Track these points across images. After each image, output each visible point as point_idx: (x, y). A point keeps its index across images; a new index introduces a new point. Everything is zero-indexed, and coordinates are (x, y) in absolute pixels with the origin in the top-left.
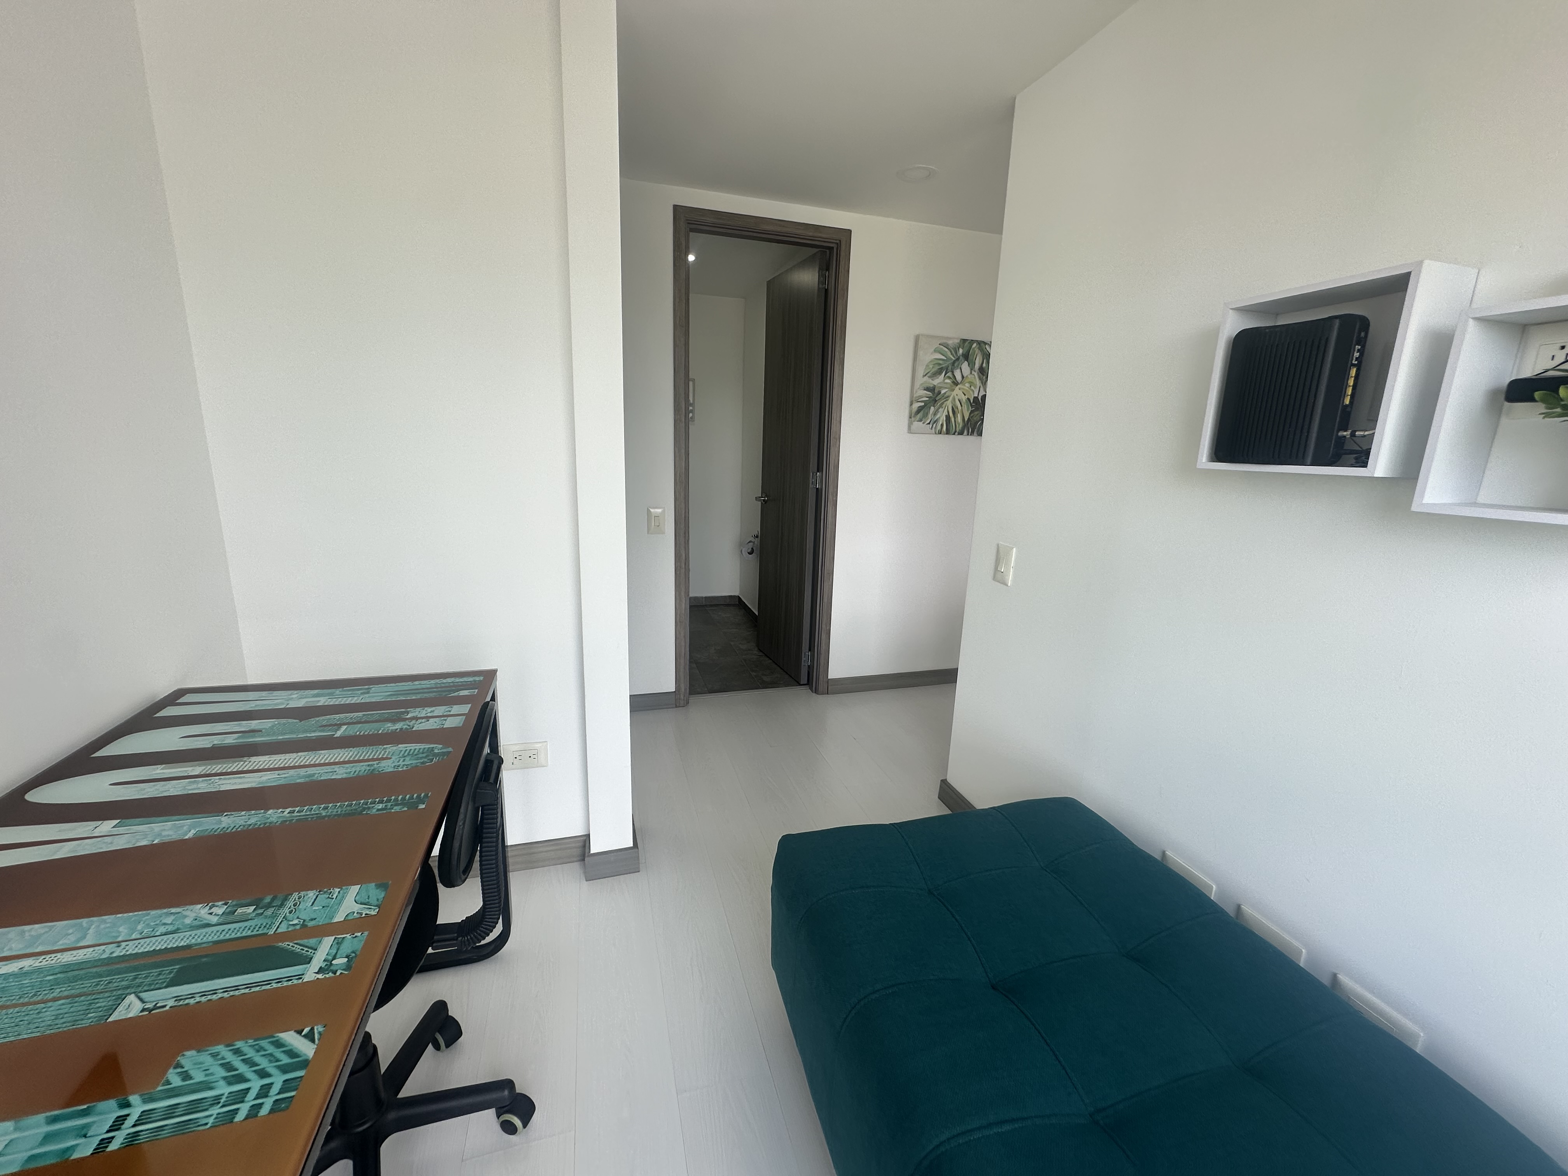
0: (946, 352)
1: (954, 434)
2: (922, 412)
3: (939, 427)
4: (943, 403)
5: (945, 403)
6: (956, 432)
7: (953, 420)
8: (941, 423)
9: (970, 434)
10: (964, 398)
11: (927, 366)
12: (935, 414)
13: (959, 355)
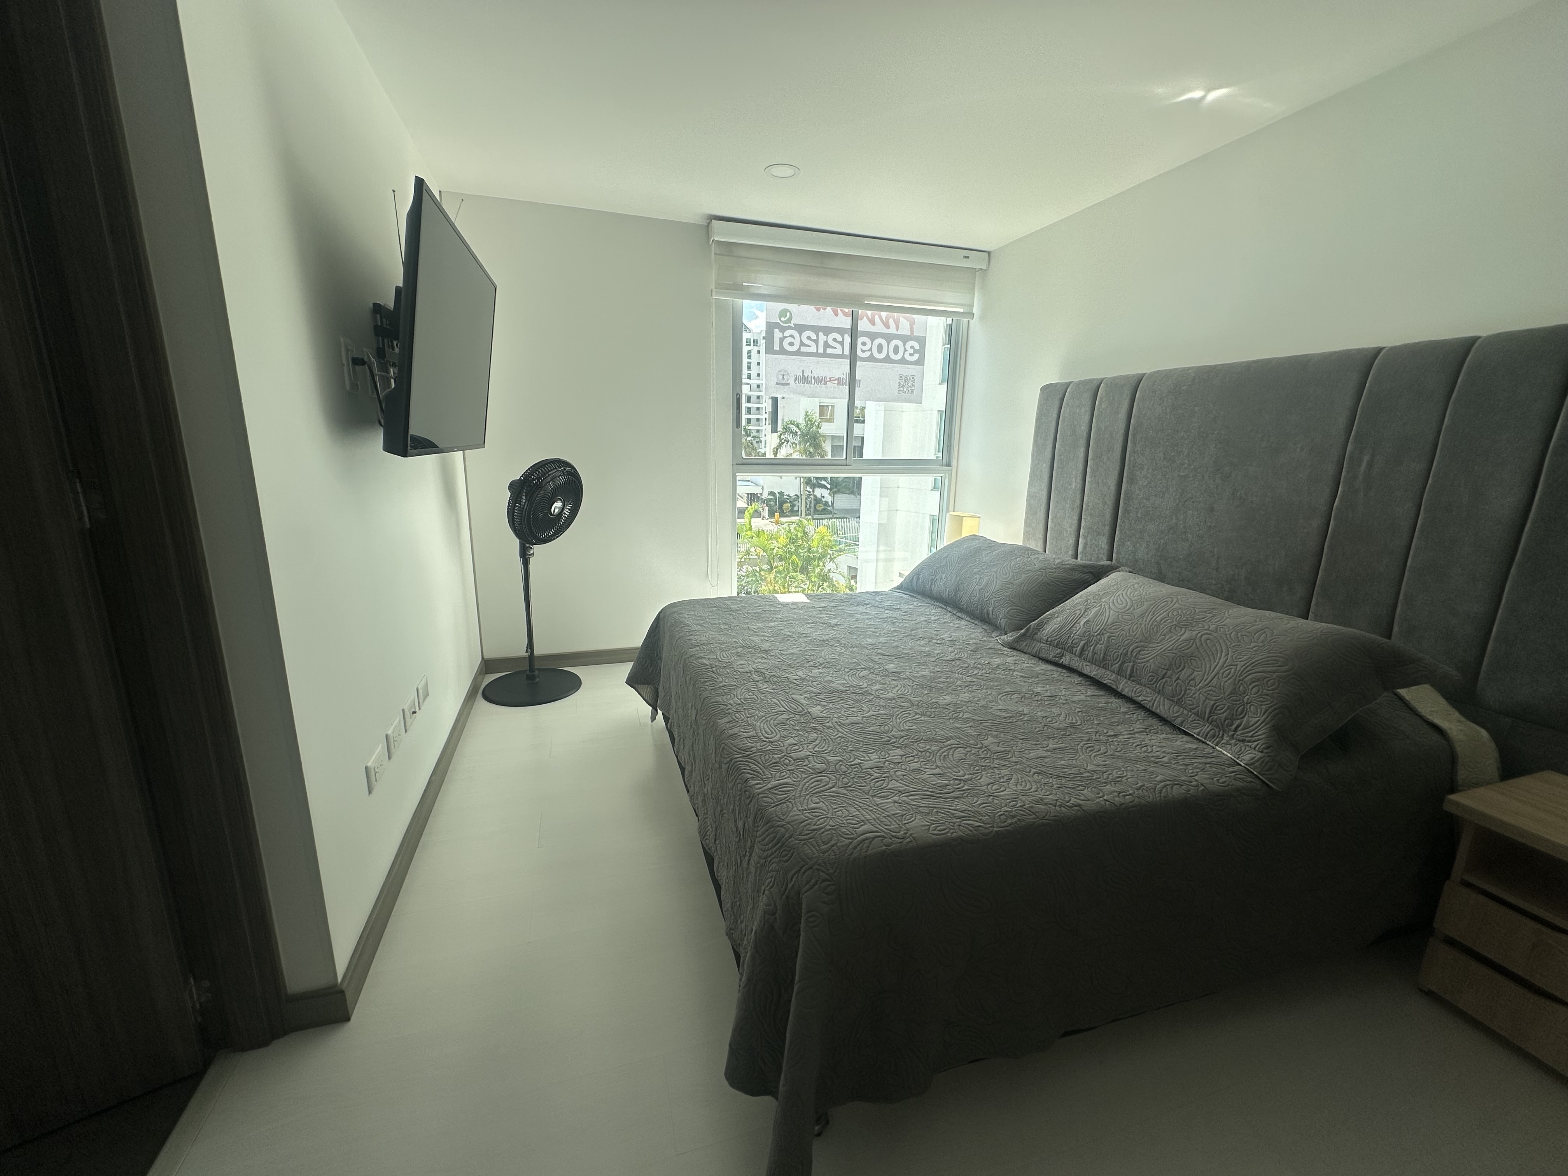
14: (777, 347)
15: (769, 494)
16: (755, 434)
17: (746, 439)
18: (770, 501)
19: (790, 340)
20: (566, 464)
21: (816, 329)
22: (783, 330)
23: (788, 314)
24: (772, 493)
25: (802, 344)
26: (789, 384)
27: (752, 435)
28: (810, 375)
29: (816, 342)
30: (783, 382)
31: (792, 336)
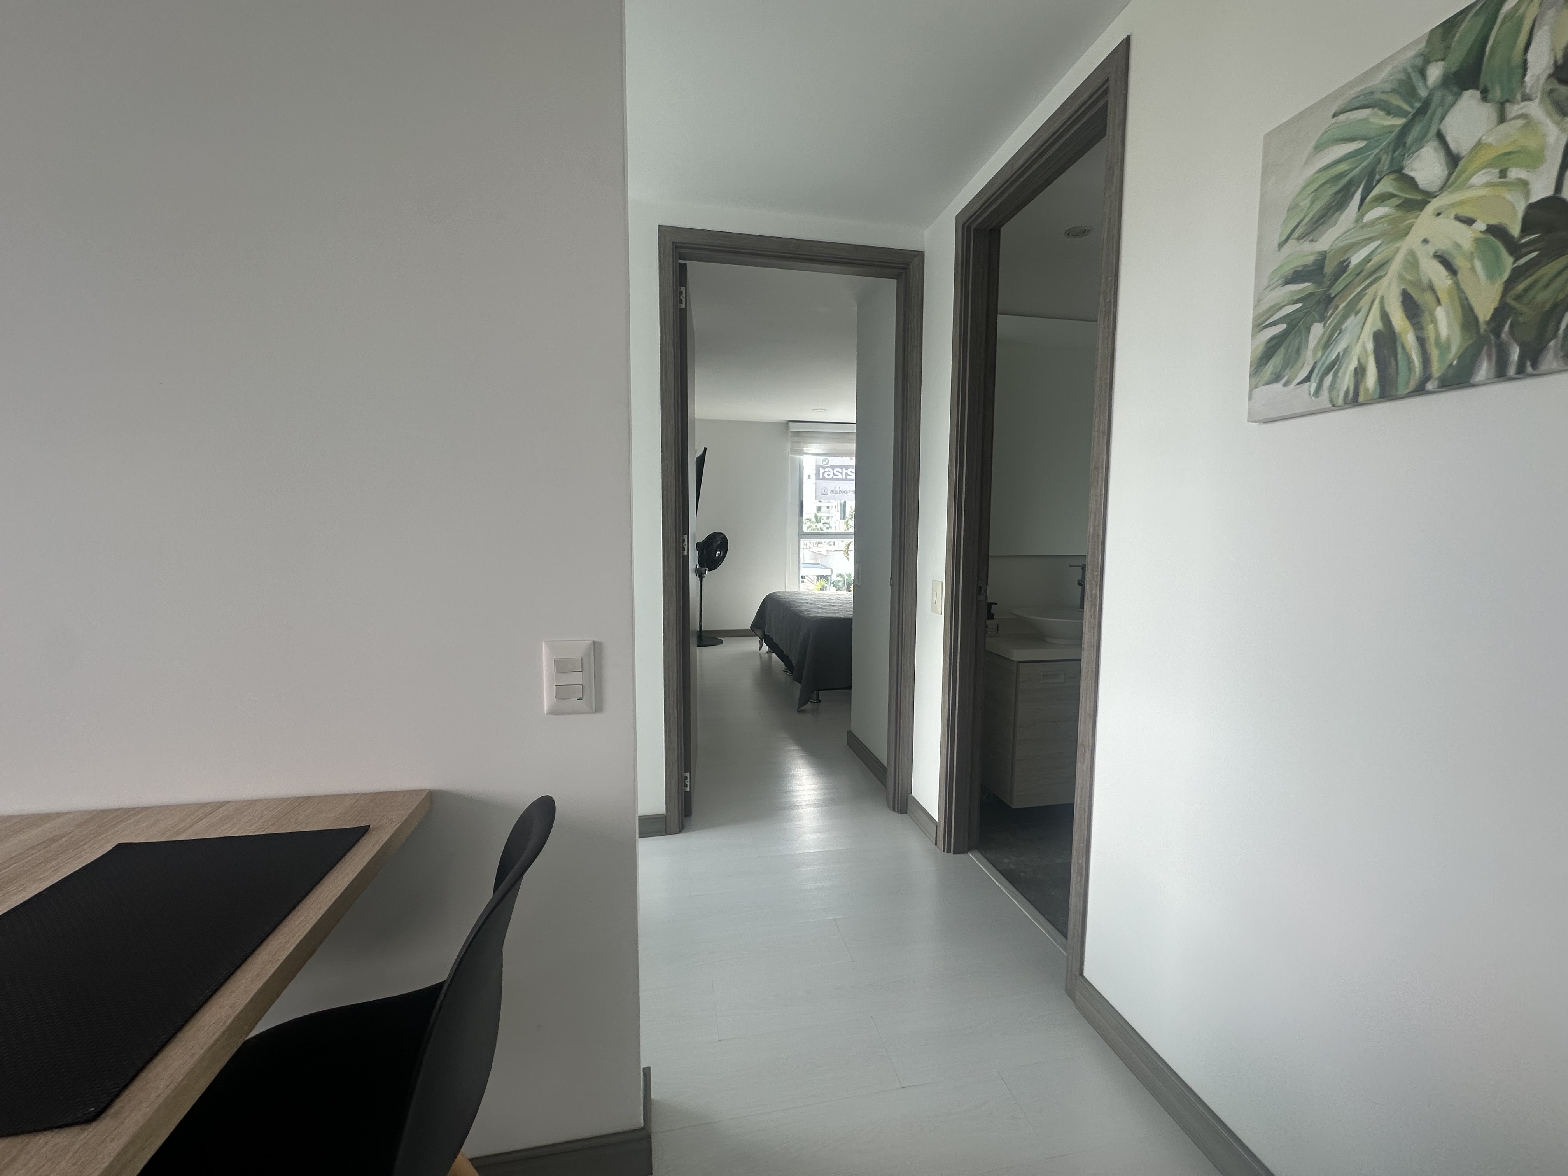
0: (1366, 120)
1: (1420, 390)
2: (1282, 351)
3: (1346, 380)
4: (1360, 296)
5: (1370, 291)
6: (1427, 377)
7: (1409, 339)
8: (1354, 364)
9: (1512, 371)
10: (1466, 237)
11: (1291, 209)
12: (1327, 343)
13: (1423, 93)
14: (821, 477)
15: (837, 576)
16: (825, 520)
17: (816, 526)
18: (839, 582)
19: (828, 473)
20: (723, 534)
21: (841, 467)
22: (824, 468)
23: (827, 461)
24: (840, 575)
25: (834, 474)
26: (827, 494)
27: (822, 521)
28: (839, 489)
29: (841, 473)
30: (825, 493)
31: (828, 471)
